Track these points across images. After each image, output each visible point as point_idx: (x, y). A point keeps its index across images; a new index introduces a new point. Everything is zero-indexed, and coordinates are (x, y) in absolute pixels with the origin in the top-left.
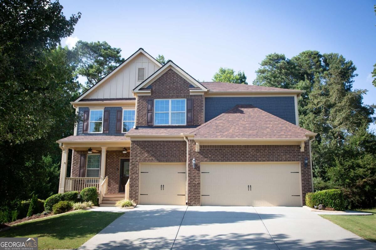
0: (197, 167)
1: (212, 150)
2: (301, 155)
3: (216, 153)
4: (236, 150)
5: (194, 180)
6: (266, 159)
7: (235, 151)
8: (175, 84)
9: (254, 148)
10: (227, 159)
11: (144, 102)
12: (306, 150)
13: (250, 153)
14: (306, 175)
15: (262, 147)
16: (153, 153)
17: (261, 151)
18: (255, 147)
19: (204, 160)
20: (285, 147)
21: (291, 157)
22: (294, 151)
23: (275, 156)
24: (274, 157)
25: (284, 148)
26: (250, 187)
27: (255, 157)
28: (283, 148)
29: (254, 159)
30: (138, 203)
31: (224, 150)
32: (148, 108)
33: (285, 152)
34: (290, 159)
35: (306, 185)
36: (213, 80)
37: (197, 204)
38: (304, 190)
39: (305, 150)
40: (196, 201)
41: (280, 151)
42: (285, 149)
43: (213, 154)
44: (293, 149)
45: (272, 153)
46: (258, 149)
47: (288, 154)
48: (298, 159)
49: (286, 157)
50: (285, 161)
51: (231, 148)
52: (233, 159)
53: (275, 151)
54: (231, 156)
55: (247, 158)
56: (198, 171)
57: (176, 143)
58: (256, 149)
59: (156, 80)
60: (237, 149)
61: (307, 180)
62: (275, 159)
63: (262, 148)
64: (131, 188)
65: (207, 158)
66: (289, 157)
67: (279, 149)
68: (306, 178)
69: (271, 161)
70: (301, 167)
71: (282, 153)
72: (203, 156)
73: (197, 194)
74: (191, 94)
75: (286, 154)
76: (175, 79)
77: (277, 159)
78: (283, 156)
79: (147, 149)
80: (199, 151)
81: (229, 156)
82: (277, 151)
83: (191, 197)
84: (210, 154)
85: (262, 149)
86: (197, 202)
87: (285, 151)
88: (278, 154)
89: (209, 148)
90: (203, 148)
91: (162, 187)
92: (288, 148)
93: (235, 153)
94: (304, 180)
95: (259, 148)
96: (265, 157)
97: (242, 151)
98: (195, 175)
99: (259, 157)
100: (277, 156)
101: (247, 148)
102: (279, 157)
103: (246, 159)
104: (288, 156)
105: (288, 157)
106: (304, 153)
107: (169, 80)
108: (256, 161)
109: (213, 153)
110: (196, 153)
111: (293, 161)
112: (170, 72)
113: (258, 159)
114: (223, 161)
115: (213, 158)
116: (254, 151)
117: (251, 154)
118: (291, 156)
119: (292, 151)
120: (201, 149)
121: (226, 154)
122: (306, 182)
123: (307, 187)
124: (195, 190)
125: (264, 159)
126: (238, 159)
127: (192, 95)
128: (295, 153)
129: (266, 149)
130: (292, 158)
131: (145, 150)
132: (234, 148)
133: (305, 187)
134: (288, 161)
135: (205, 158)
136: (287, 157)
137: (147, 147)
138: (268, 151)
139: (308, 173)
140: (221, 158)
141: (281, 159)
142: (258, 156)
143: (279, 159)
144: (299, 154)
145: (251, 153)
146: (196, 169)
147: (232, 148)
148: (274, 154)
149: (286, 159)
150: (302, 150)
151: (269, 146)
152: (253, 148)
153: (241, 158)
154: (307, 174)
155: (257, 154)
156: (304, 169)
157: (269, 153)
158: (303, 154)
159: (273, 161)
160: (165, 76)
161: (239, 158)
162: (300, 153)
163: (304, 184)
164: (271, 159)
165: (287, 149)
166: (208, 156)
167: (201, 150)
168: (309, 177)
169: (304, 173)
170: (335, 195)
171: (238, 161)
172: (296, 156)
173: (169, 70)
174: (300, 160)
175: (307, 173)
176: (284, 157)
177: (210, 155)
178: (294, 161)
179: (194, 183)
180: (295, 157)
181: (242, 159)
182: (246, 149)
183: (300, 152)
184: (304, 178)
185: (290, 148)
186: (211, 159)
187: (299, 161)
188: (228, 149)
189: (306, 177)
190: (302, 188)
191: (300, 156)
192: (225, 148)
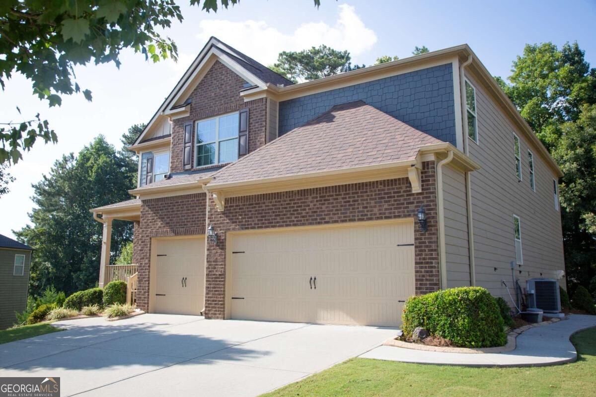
0: (221, 243)
1: (244, 205)
2: (415, 201)
3: (251, 211)
4: (283, 203)
5: (215, 268)
6: (339, 218)
7: (282, 205)
8: (223, 86)
9: (317, 194)
10: (269, 223)
11: (180, 130)
12: (427, 189)
13: (309, 206)
14: (425, 251)
15: (333, 192)
16: (168, 220)
17: (329, 200)
18: (318, 192)
19: (231, 228)
20: (379, 186)
21: (391, 209)
22: (400, 192)
23: (358, 208)
24: (357, 210)
25: (377, 187)
26: (313, 281)
27: (318, 213)
28: (375, 188)
29: (317, 219)
30: (148, 309)
31: (264, 203)
32: (185, 140)
33: (379, 198)
34: (390, 213)
35: (423, 276)
36: (513, 71)
37: (217, 315)
38: (420, 288)
39: (422, 189)
40: (217, 309)
41: (368, 196)
42: (379, 190)
43: (245, 215)
44: (397, 188)
45: (351, 203)
46: (325, 196)
47: (386, 202)
48: (408, 212)
49: (380, 210)
50: (378, 218)
51: (275, 198)
52: (278, 222)
53: (358, 197)
54: (276, 216)
55: (303, 217)
56: (222, 249)
57: (193, 199)
58: (320, 197)
59: (197, 87)
60: (285, 201)
61: (427, 263)
62: (358, 216)
63: (331, 194)
64: (140, 283)
65: (236, 222)
66: (388, 209)
67: (366, 192)
68: (424, 259)
69: (351, 220)
70: (415, 231)
71: (372, 201)
72: (229, 220)
73: (218, 296)
74: (246, 100)
75: (381, 202)
76: (223, 77)
77: (362, 215)
78: (375, 207)
79: (160, 212)
80: (223, 210)
81: (271, 216)
82: (362, 196)
83: (209, 302)
84: (241, 215)
85: (332, 196)
86: (219, 311)
87: (379, 194)
88: (363, 204)
89: (239, 203)
90: (231, 203)
91: (184, 280)
92: (386, 188)
93: (282, 208)
94: (422, 263)
95: (326, 192)
96: (338, 214)
97: (294, 204)
98: (217, 259)
99: (325, 215)
100: (361, 209)
101: (305, 195)
102: (365, 210)
103: (301, 221)
104: (386, 206)
105: (386, 209)
106: (421, 196)
107: (215, 82)
108: (319, 223)
109: (244, 212)
110: (218, 215)
111: (395, 217)
112: (216, 67)
113: (324, 219)
114: (261, 227)
115: (246, 221)
116: (317, 201)
117: (310, 209)
118: (393, 205)
119: (394, 193)
120: (227, 205)
121: (265, 213)
122: (426, 267)
123: (427, 280)
124: (214, 288)
125: (336, 218)
126: (286, 222)
127: (247, 102)
128: (402, 198)
129: (341, 195)
130: (393, 211)
131: (158, 215)
132: (281, 198)
133: (422, 280)
134: (386, 218)
135: (233, 223)
136: (383, 208)
137: (161, 210)
138: (343, 198)
139: (430, 246)
140: (258, 220)
141: (371, 215)
142: (324, 211)
143: (366, 215)
144: (409, 199)
145: (311, 205)
146: (218, 246)
147: (278, 198)
148: (356, 203)
149: (380, 214)
150: (416, 188)
151: (346, 187)
152: (315, 195)
153: (293, 219)
154: (427, 249)
155: (321, 208)
156: (422, 235)
157: (345, 202)
158: (419, 198)
159: (353, 220)
160: (209, 76)
161: (288, 218)
162: (412, 197)
163: (421, 272)
164: (349, 216)
165: (383, 190)
166: (238, 219)
167: (227, 207)
168: (432, 254)
169: (421, 247)
170: (456, 303)
171: (287, 226)
172: (403, 204)
173: (215, 64)
174: (412, 213)
175: (427, 246)
176: (376, 210)
177: (240, 217)
178: (399, 217)
179: (214, 275)
180: (400, 208)
181: (293, 221)
182: (302, 199)
183: (413, 194)
184: (420, 259)
185: (390, 187)
186: (242, 225)
187: (409, 216)
188: (271, 200)
189: (426, 255)
190: (416, 284)
191: (413, 203)
192: (265, 201)
